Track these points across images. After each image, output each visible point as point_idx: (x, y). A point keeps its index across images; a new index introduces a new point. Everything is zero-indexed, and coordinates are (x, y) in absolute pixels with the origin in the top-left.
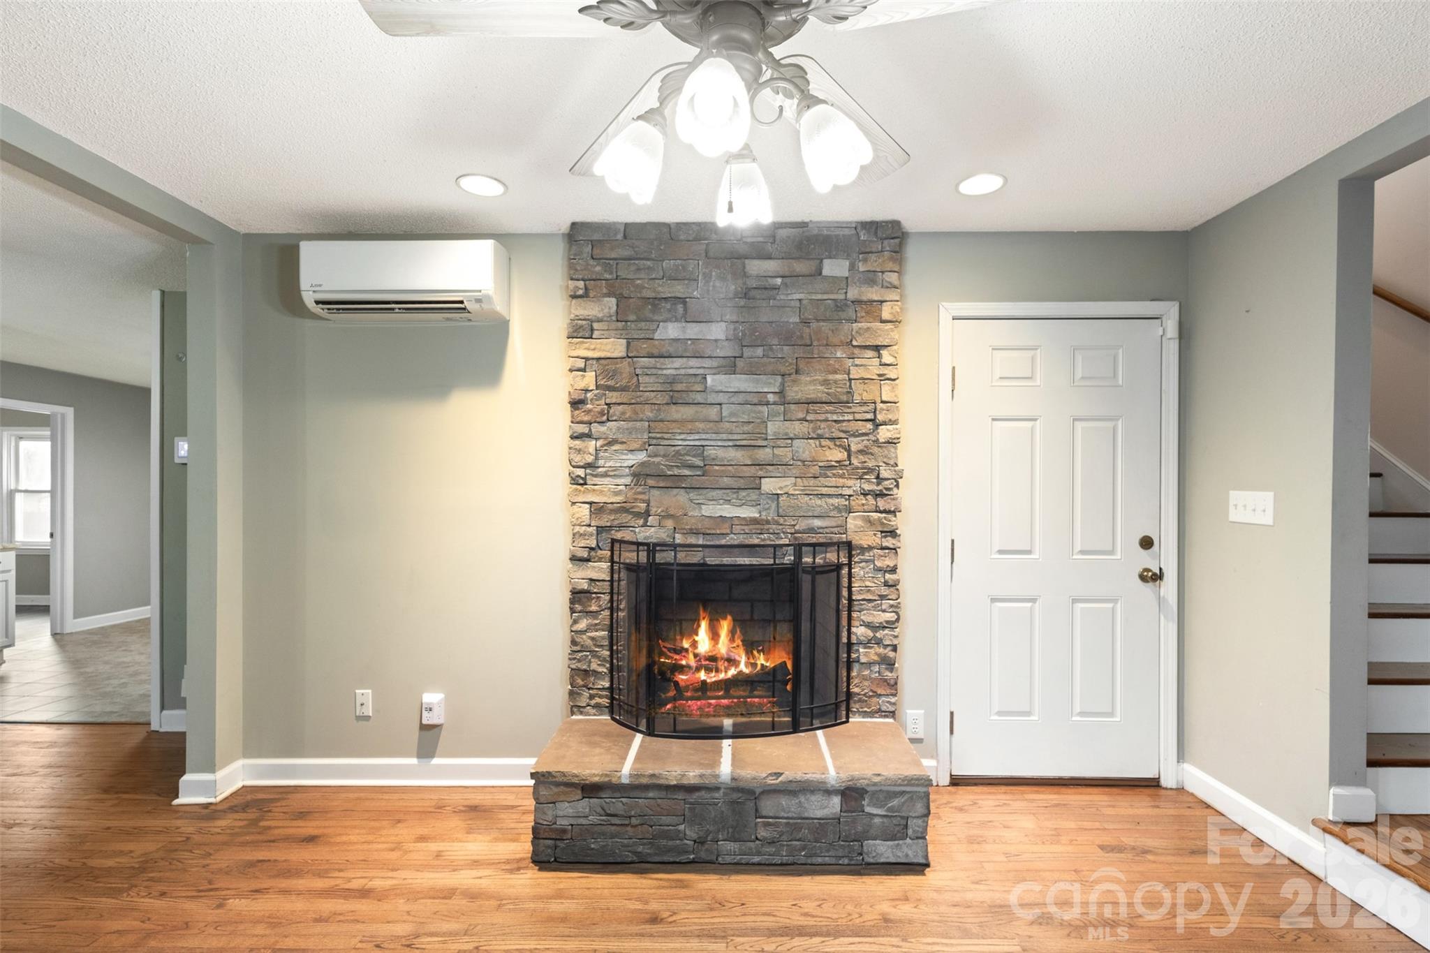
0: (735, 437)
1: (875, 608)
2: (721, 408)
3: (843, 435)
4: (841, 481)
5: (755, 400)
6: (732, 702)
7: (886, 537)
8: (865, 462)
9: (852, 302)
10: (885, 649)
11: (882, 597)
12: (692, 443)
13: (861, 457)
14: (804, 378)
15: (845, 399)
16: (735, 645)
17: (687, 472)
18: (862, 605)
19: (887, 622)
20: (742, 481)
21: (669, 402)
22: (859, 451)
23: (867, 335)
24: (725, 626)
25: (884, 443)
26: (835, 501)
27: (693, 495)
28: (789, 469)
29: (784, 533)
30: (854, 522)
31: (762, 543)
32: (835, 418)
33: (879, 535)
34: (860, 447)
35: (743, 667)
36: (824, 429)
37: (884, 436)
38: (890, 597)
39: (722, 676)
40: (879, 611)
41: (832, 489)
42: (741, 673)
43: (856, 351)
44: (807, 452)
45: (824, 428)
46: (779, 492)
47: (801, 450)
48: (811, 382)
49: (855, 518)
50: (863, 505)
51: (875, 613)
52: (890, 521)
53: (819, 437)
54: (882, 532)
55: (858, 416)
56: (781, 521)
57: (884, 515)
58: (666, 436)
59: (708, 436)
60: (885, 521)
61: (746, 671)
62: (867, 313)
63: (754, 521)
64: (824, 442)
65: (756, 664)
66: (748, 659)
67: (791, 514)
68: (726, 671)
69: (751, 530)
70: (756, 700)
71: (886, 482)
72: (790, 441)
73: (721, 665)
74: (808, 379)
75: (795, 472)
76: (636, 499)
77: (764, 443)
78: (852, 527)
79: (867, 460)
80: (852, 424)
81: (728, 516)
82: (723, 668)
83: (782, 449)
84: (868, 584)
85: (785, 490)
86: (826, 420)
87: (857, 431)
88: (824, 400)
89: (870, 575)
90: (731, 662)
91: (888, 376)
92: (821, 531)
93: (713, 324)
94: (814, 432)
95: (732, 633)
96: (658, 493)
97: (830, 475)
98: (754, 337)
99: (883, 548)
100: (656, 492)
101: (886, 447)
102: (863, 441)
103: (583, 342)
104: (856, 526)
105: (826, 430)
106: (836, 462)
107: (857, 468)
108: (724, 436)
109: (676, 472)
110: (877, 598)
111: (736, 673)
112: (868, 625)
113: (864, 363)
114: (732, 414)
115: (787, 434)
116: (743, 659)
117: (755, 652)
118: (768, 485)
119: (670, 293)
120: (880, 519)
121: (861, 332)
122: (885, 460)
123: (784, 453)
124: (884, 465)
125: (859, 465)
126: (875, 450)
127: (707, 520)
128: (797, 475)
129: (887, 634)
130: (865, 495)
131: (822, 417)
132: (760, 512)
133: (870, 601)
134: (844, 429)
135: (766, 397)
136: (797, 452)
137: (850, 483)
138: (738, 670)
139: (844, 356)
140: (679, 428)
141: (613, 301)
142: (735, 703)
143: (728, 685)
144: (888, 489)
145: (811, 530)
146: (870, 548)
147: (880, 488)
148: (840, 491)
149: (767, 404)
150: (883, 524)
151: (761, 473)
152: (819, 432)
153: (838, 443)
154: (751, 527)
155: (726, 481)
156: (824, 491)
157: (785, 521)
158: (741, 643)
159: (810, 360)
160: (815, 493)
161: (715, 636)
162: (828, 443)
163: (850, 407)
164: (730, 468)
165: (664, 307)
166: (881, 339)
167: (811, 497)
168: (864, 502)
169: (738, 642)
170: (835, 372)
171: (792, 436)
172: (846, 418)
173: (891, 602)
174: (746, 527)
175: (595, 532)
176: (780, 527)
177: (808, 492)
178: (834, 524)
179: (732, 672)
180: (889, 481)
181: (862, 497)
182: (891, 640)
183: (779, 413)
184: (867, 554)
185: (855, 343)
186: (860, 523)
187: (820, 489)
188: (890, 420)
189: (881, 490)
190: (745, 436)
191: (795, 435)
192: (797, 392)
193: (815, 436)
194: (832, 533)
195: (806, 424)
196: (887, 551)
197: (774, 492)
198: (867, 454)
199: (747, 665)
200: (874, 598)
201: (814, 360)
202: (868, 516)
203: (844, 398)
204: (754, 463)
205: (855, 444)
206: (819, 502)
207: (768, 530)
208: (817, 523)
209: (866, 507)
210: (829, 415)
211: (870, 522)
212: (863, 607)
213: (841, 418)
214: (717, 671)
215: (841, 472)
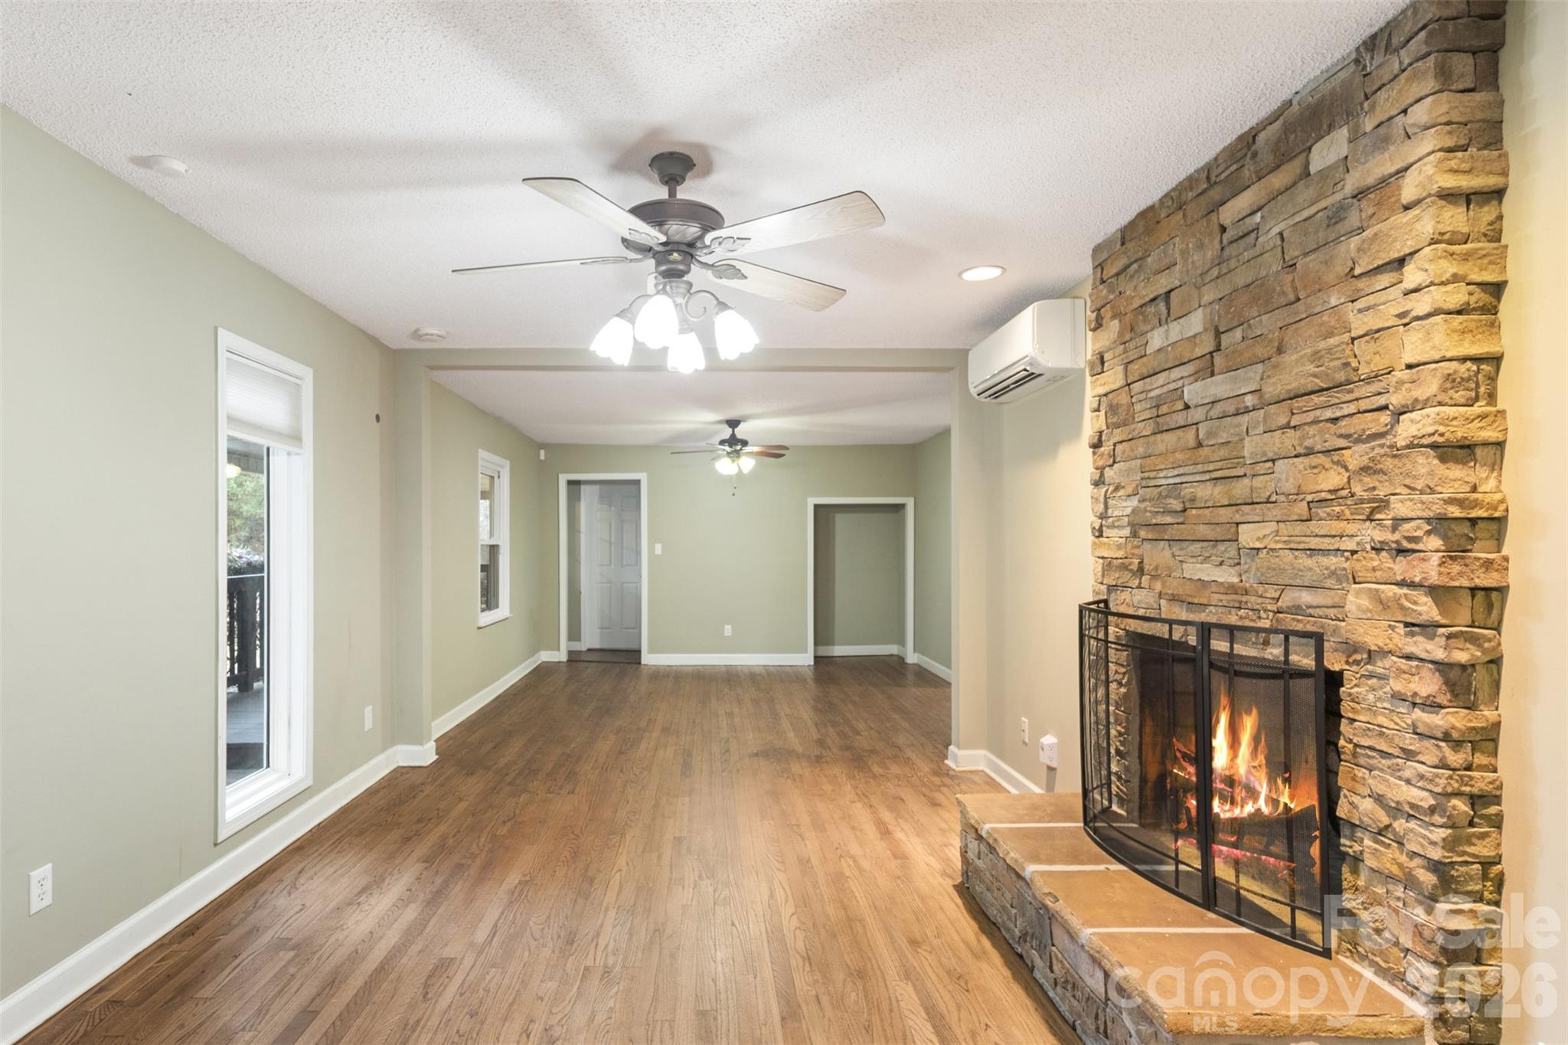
0: (1211, 467)
1: (1395, 770)
2: (1198, 429)
3: (1343, 443)
4: (1337, 526)
5: (1232, 409)
6: (1245, 855)
7: (1412, 634)
8: (1374, 488)
9: (1354, 197)
10: (1411, 859)
11: (1409, 754)
12: (1172, 481)
13: (1367, 479)
14: (1289, 358)
15: (1343, 379)
16: (1256, 764)
17: (1168, 519)
18: (1370, 757)
19: (1413, 806)
20: (1218, 529)
21: (1156, 431)
22: (1362, 469)
23: (1375, 248)
24: (1248, 728)
25: (1408, 447)
26: (1334, 561)
27: (1176, 550)
28: (1269, 509)
29: (1265, 611)
30: (1356, 601)
31: (1240, 623)
32: (1329, 414)
33: (1401, 629)
34: (1365, 461)
35: (1262, 805)
36: (1315, 438)
37: (1405, 435)
38: (1420, 758)
39: (1237, 812)
40: (1400, 778)
41: (1327, 540)
42: (1258, 811)
43: (1361, 284)
44: (1291, 480)
45: (1314, 436)
46: (1258, 545)
47: (1283, 477)
48: (1297, 361)
49: (1358, 593)
50: (1374, 569)
51: (1392, 779)
52: (1415, 603)
53: (1309, 452)
54: (1407, 625)
55: (1364, 405)
56: (1261, 589)
57: (1405, 590)
58: (1152, 475)
59: (1186, 470)
60: (1408, 604)
61: (1265, 810)
62: (1379, 204)
63: (1232, 589)
64: (1314, 460)
65: (1278, 802)
66: (1270, 791)
67: (1273, 580)
68: (1242, 805)
69: (1228, 601)
70: (1272, 860)
71: (1407, 526)
72: (1270, 464)
73: (1239, 793)
74: (1294, 357)
75: (1275, 512)
76: (1133, 554)
77: (1239, 472)
78: (1354, 608)
79: (1377, 484)
80: (1355, 419)
81: (1206, 579)
82: (1239, 799)
83: (1261, 478)
84: (1381, 720)
85: (1266, 541)
86: (1316, 422)
87: (1364, 431)
88: (1310, 388)
89: (1386, 705)
90: (1250, 791)
91: (1414, 314)
92: (1310, 611)
93: (1192, 314)
94: (1301, 445)
95: (1255, 742)
96: (1149, 546)
97: (1323, 515)
98: (1230, 316)
99: (1408, 657)
100: (1147, 546)
101: (1407, 456)
102: (1373, 449)
103: (1098, 379)
104: (1359, 607)
105: (1317, 438)
106: (1330, 491)
107: (1362, 501)
108: (1200, 468)
109: (1159, 519)
110: (1396, 752)
111: (1253, 811)
112: (1379, 799)
113: (1372, 303)
114: (1210, 434)
115: (1264, 454)
116: (1264, 790)
117: (1279, 781)
118: (1248, 536)
119: (1152, 292)
120: (1397, 599)
121: (1366, 246)
122: (1407, 482)
123: (1263, 486)
124: (1406, 491)
125: (1365, 495)
126: (1388, 464)
127: (1188, 583)
128: (1279, 518)
129: (1412, 830)
130: (1377, 550)
131: (1310, 417)
132: (1240, 575)
133: (1385, 755)
134: (1343, 431)
135: (1244, 402)
136: (1279, 480)
137: (1351, 528)
138: (1256, 806)
139: (1342, 300)
140: (1163, 463)
141: (1116, 322)
142: (1247, 857)
143: (1243, 828)
144: (1410, 539)
145: (1297, 610)
146: (1385, 653)
147: (1396, 536)
148: (1336, 544)
149: (1247, 411)
150: (1402, 608)
151: (1238, 518)
152: (1308, 443)
153: (1336, 458)
154: (1230, 597)
155: (1203, 531)
156: (1314, 543)
157: (1266, 591)
158: (1264, 762)
159: (1297, 325)
160: (1301, 546)
161: (1237, 741)
162: (1322, 459)
163: (1351, 391)
164: (1207, 511)
165: (1150, 312)
166: (1398, 245)
167: (1297, 553)
168: (1376, 563)
169: (1261, 758)
170: (1330, 334)
171: (1270, 455)
172: (1346, 412)
173: (1422, 768)
174: (1223, 597)
175: (1105, 591)
176: (1260, 600)
177: (1293, 546)
178: (1329, 602)
179: (1249, 808)
180: (1413, 524)
181: (1373, 554)
182: (1423, 846)
183: (1259, 423)
184: (1379, 663)
185: (1357, 272)
186: (1365, 602)
187: (1307, 539)
188: (1416, 400)
189: (1397, 542)
190: (1220, 464)
191: (1275, 453)
192: (1274, 384)
193: (1303, 451)
194: (1326, 617)
195: (1290, 432)
196: (1415, 663)
197: (1252, 546)
198: (1376, 472)
199: (1267, 800)
200: (1390, 751)
201: (1303, 323)
202: (1377, 590)
203: (1341, 376)
204: (1232, 502)
205: (1356, 457)
206: (1309, 562)
207: (1246, 603)
208: (1306, 598)
209: (1378, 574)
210: (1318, 413)
211: (1383, 604)
212: (1372, 762)
213: (1338, 414)
214: (1233, 802)
215: (1337, 509)
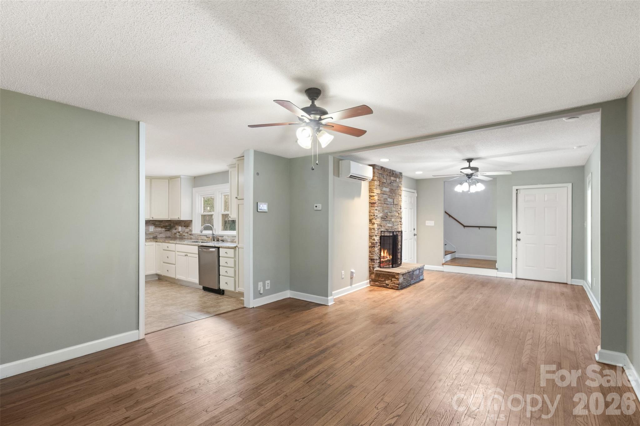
2: (388, 205)
12: (386, 212)
21: (384, 203)
24: (386, 251)
27: (386, 222)
39: (385, 260)
42: (388, 259)
61: (389, 259)
68: (386, 259)
73: (385, 258)
77: (392, 212)
81: (389, 226)
90: (387, 257)
93: (388, 188)
95: (387, 253)
100: (383, 221)
108: (389, 210)
109: (385, 217)
116: (388, 257)
118: (392, 220)
119: (384, 181)
127: (387, 227)
140: (385, 209)
141: (379, 182)
143: (386, 261)
149: (392, 204)
151: (392, 218)
155: (389, 219)
161: (384, 253)
164: (389, 217)
169: (388, 254)
179: (387, 259)
183: (393, 206)
195: (395, 209)
199: (389, 258)
214: (384, 259)
